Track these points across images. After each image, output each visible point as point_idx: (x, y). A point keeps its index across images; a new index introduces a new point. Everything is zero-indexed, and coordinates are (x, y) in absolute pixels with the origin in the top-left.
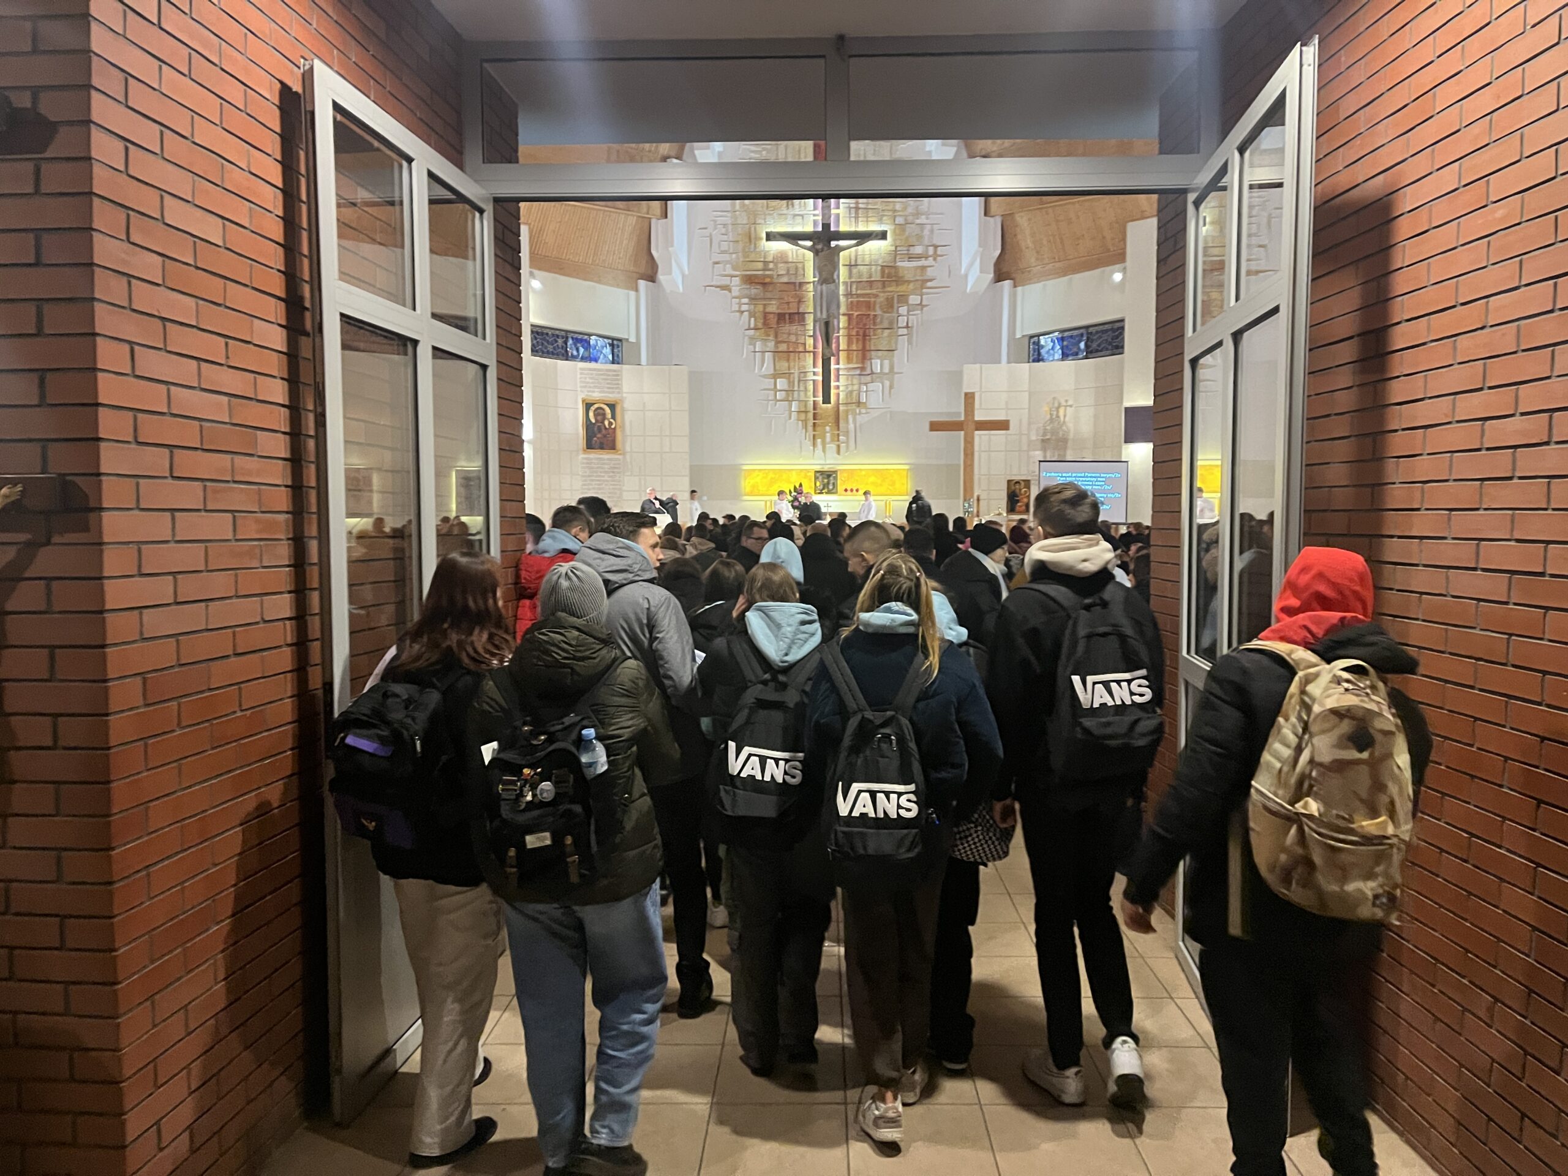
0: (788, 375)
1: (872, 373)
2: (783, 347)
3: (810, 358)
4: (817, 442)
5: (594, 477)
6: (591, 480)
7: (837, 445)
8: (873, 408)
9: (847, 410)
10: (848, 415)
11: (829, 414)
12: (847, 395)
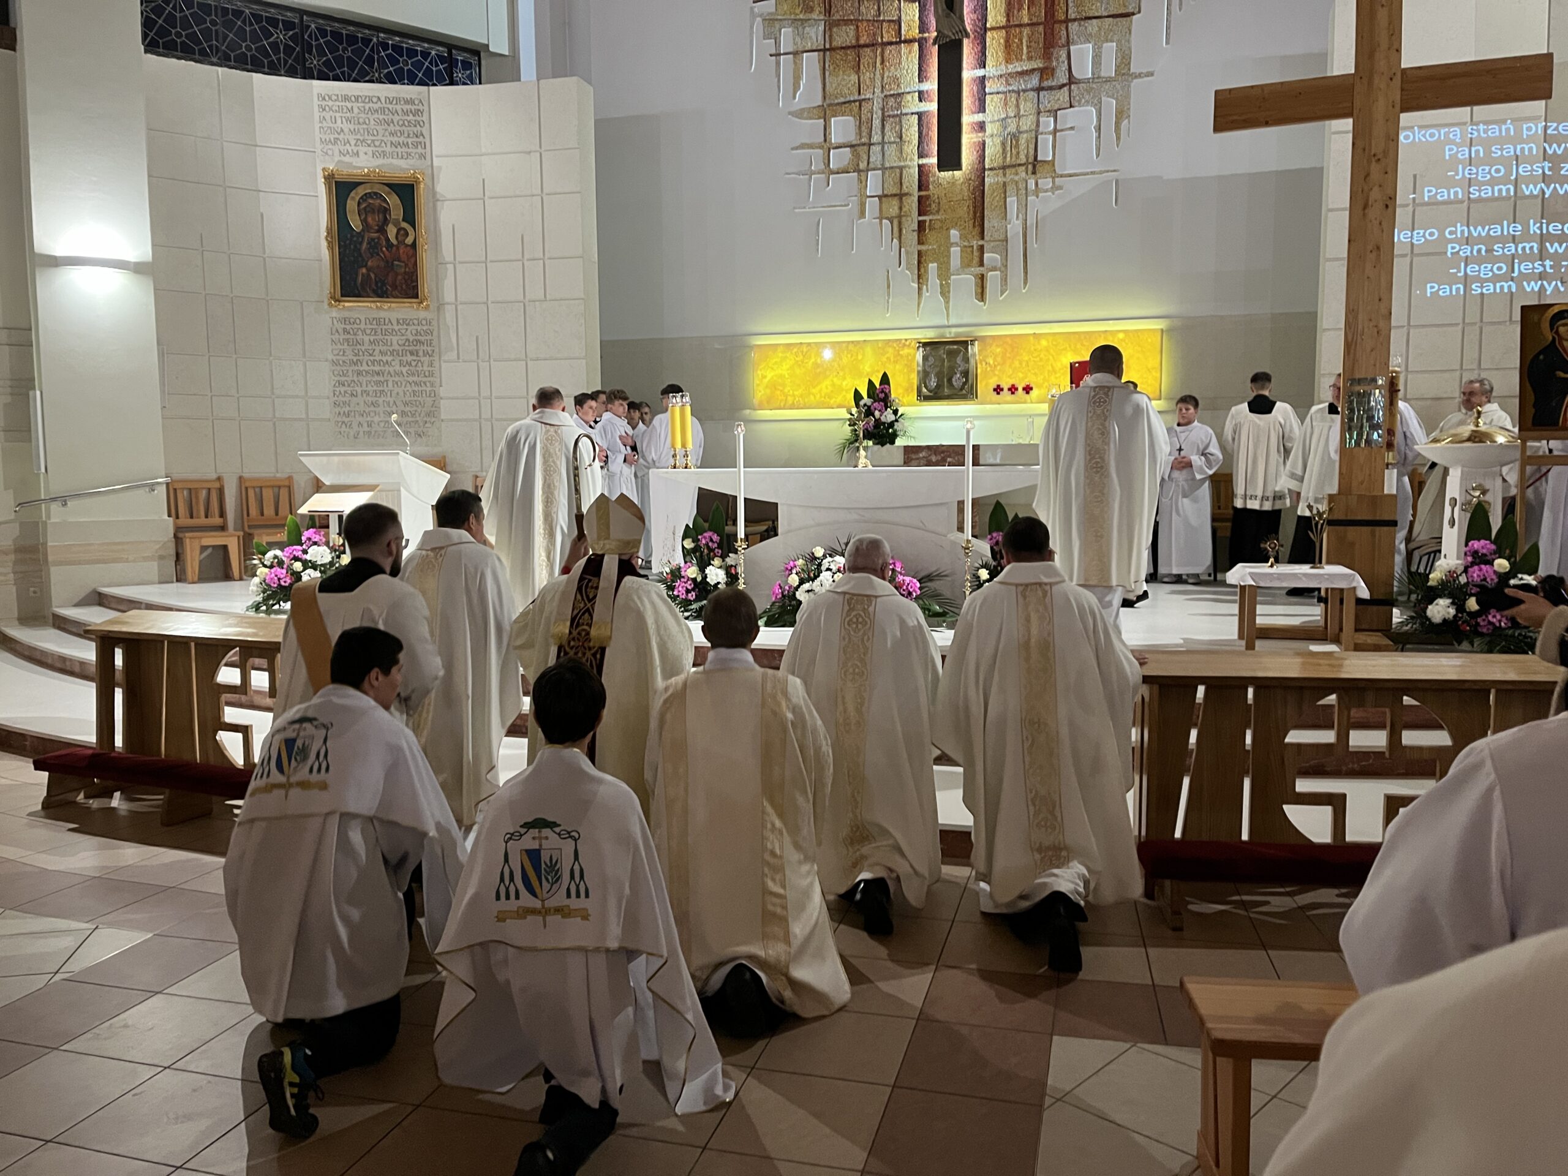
0: (856, 106)
1: (1072, 80)
2: (845, 36)
3: (910, 57)
4: (926, 271)
5: (364, 364)
6: (359, 373)
7: (977, 275)
8: (1070, 176)
9: (1004, 183)
10: (1005, 198)
11: (960, 197)
12: (1003, 144)
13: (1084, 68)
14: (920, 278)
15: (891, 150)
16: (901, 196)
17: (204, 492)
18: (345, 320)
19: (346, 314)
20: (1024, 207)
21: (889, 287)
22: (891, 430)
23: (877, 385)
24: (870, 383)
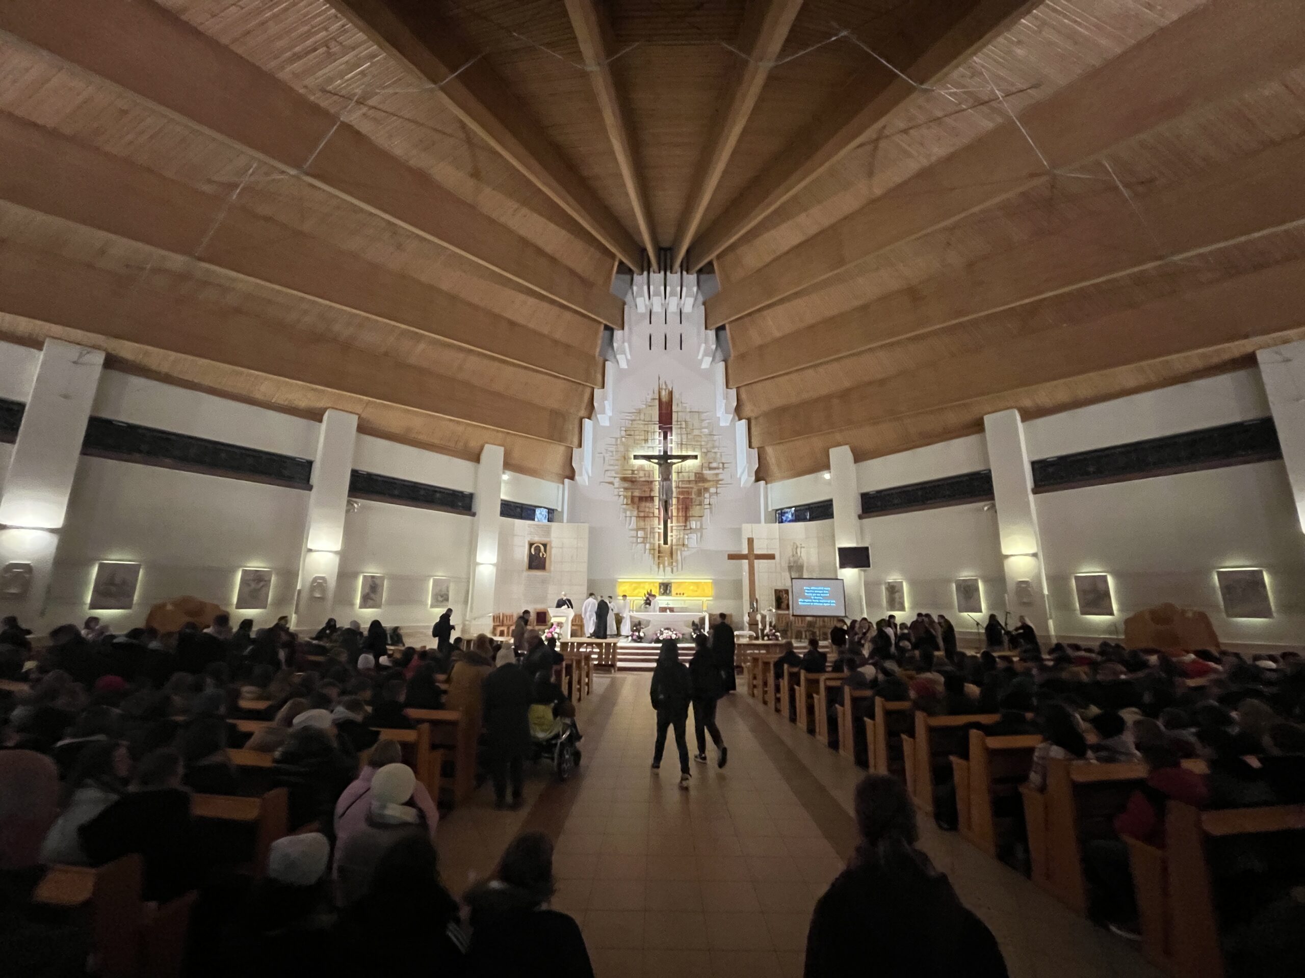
0: (644, 529)
1: (691, 529)
2: (642, 514)
3: (656, 520)
4: (660, 567)
5: (530, 582)
6: (530, 587)
7: (671, 568)
8: (691, 548)
9: (677, 548)
10: (678, 552)
11: (667, 551)
12: (677, 540)
13: (694, 526)
15: (652, 540)
16: (654, 549)
18: (527, 575)
19: (529, 573)
20: (681, 554)
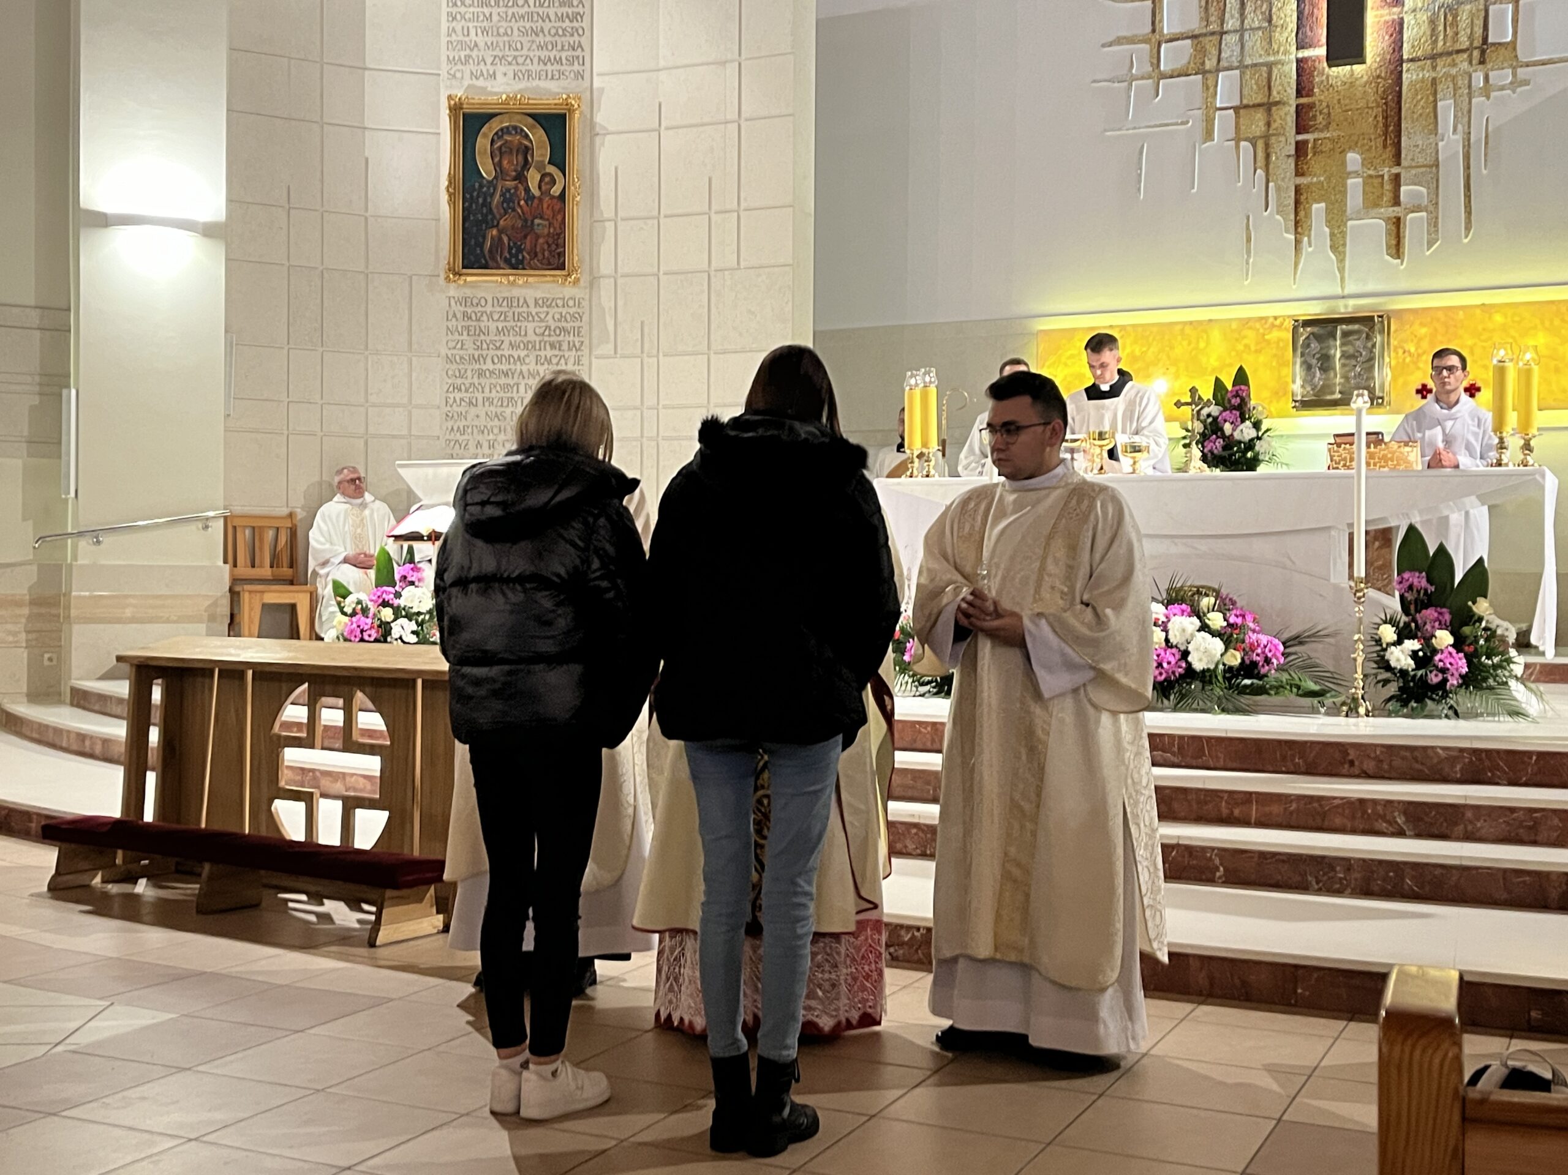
4: (1308, 215)
5: (489, 360)
6: (481, 374)
7: (1389, 218)
8: (1544, 63)
9: (1434, 81)
10: (1435, 101)
11: (1362, 104)
12: (1433, 22)
14: (1299, 225)
15: (1254, 41)
16: (1269, 106)
17: (271, 534)
18: (465, 301)
19: (468, 292)
20: (1465, 115)
21: (1249, 240)
22: (1249, 455)
23: (1229, 387)
24: (1218, 384)
